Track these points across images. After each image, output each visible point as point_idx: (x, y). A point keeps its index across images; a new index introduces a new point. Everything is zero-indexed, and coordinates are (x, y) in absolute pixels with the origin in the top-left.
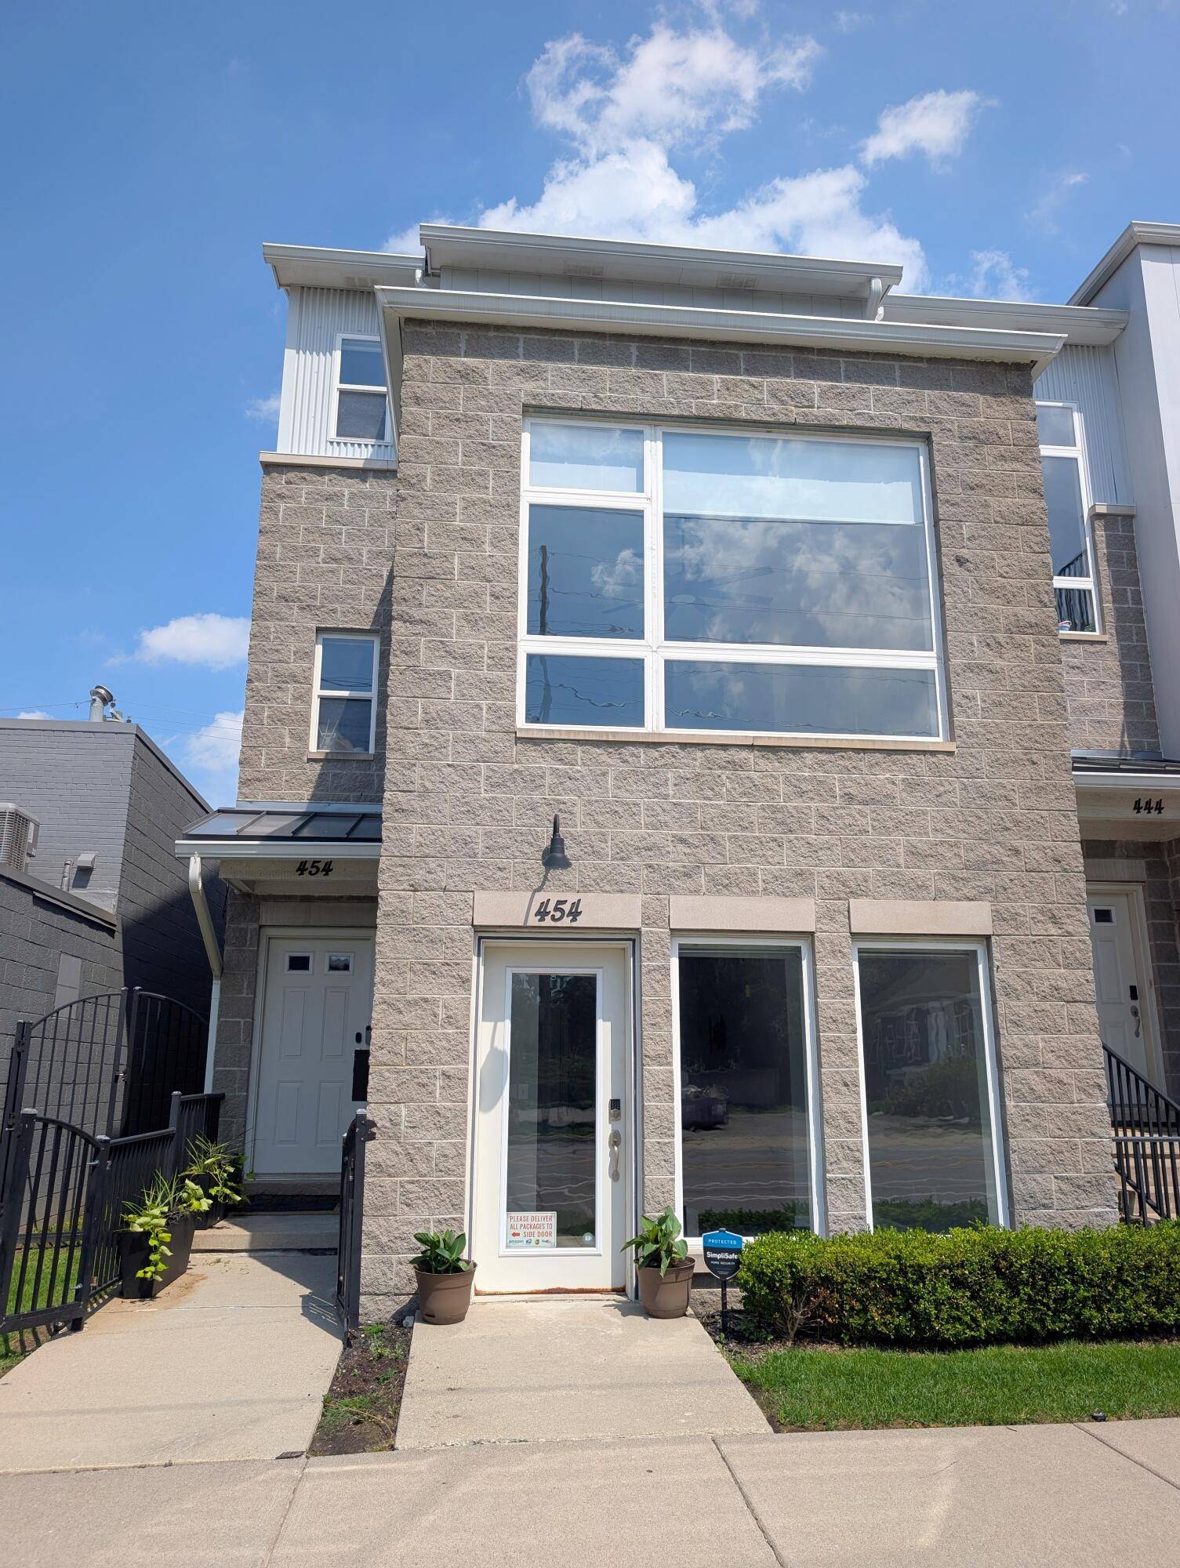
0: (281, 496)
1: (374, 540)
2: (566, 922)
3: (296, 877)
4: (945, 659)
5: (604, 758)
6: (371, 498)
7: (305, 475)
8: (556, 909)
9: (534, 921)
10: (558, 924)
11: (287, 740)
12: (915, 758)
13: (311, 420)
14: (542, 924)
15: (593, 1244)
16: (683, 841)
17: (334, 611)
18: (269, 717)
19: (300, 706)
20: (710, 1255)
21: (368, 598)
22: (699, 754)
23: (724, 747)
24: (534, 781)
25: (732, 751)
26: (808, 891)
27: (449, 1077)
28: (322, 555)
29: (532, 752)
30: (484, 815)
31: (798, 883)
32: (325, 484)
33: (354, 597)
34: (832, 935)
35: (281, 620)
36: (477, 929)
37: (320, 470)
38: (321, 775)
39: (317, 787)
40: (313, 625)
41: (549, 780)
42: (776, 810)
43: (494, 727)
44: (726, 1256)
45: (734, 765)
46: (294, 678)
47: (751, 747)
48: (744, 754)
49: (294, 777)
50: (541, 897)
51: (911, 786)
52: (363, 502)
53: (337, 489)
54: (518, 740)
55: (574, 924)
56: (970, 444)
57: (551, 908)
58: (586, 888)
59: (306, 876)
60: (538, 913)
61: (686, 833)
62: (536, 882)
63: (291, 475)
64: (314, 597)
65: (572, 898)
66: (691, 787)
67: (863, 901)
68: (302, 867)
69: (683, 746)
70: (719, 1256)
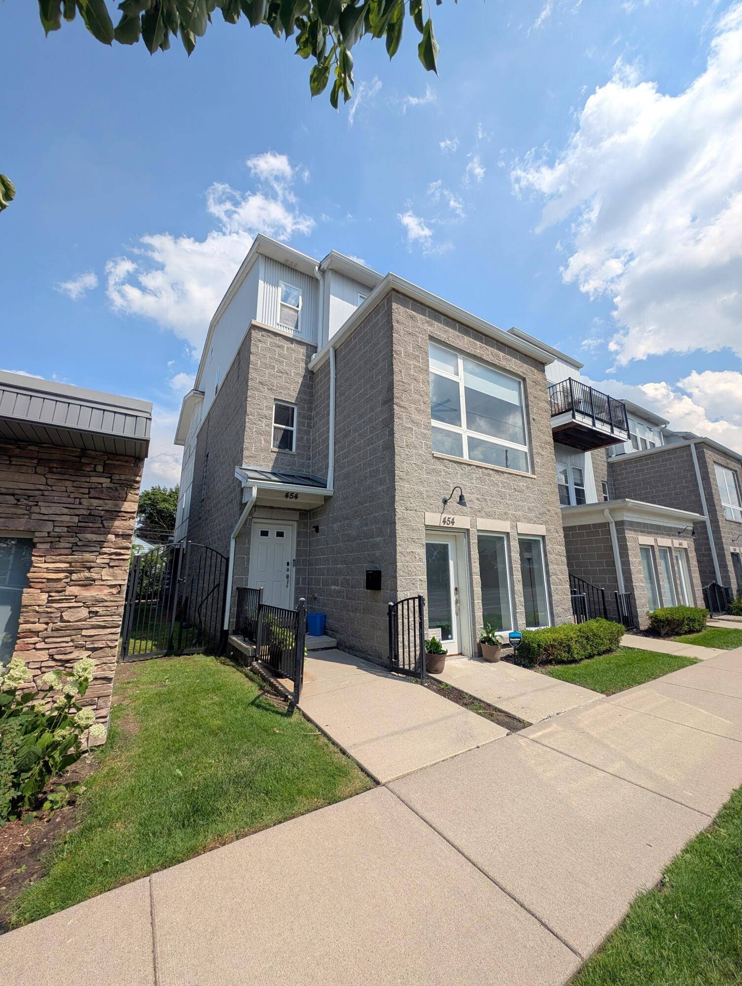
0: (260, 341)
1: (296, 368)
2: (451, 525)
3: (285, 499)
4: (531, 449)
5: (457, 467)
6: (295, 351)
7: (269, 334)
8: (448, 520)
9: (442, 525)
10: (449, 526)
11: (263, 442)
12: (528, 479)
13: (270, 313)
14: (445, 526)
15: (452, 639)
16: (478, 499)
17: (281, 393)
18: (255, 431)
19: (268, 429)
20: (511, 640)
21: (294, 390)
22: (480, 470)
23: (486, 469)
24: (438, 472)
25: (489, 470)
26: (507, 519)
27: (421, 581)
28: (276, 369)
29: (438, 462)
30: (425, 484)
31: (503, 517)
32: (277, 340)
33: (289, 389)
34: (513, 534)
35: (261, 392)
36: (426, 526)
37: (276, 334)
38: (276, 458)
39: (274, 463)
40: (273, 397)
41: (443, 473)
42: (500, 492)
43: (427, 451)
44: (517, 640)
45: (489, 475)
46: (266, 417)
47: (493, 470)
48: (491, 472)
49: (266, 458)
50: (444, 516)
51: (527, 488)
52: (292, 352)
53: (282, 344)
54: (434, 457)
55: (453, 526)
56: (534, 384)
57: (446, 520)
58: (455, 514)
59: (288, 499)
60: (443, 522)
61: (479, 497)
62: (441, 510)
63: (264, 333)
64: (273, 386)
65: (452, 517)
66: (478, 481)
67: (520, 523)
68: (287, 495)
69: (477, 466)
70: (514, 640)
